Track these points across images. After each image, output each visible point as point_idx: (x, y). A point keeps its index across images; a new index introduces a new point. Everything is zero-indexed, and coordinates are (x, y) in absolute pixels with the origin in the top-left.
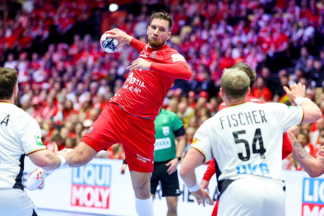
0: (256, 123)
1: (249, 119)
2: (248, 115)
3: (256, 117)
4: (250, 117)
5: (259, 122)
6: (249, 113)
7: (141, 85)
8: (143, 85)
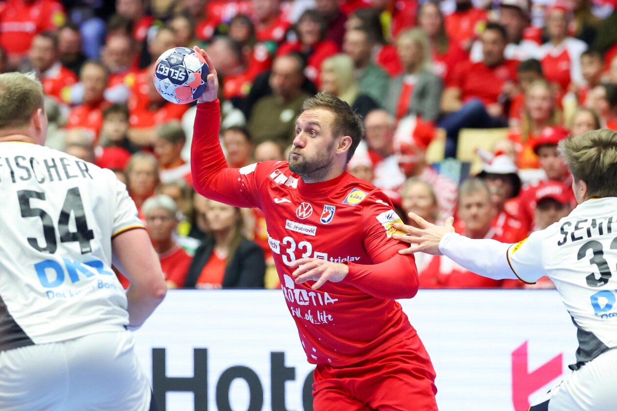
0: (68, 177)
1: (53, 170)
2: (51, 163)
3: (68, 168)
4: (55, 166)
5: (77, 176)
6: (53, 160)
7: (326, 302)
8: (328, 299)
